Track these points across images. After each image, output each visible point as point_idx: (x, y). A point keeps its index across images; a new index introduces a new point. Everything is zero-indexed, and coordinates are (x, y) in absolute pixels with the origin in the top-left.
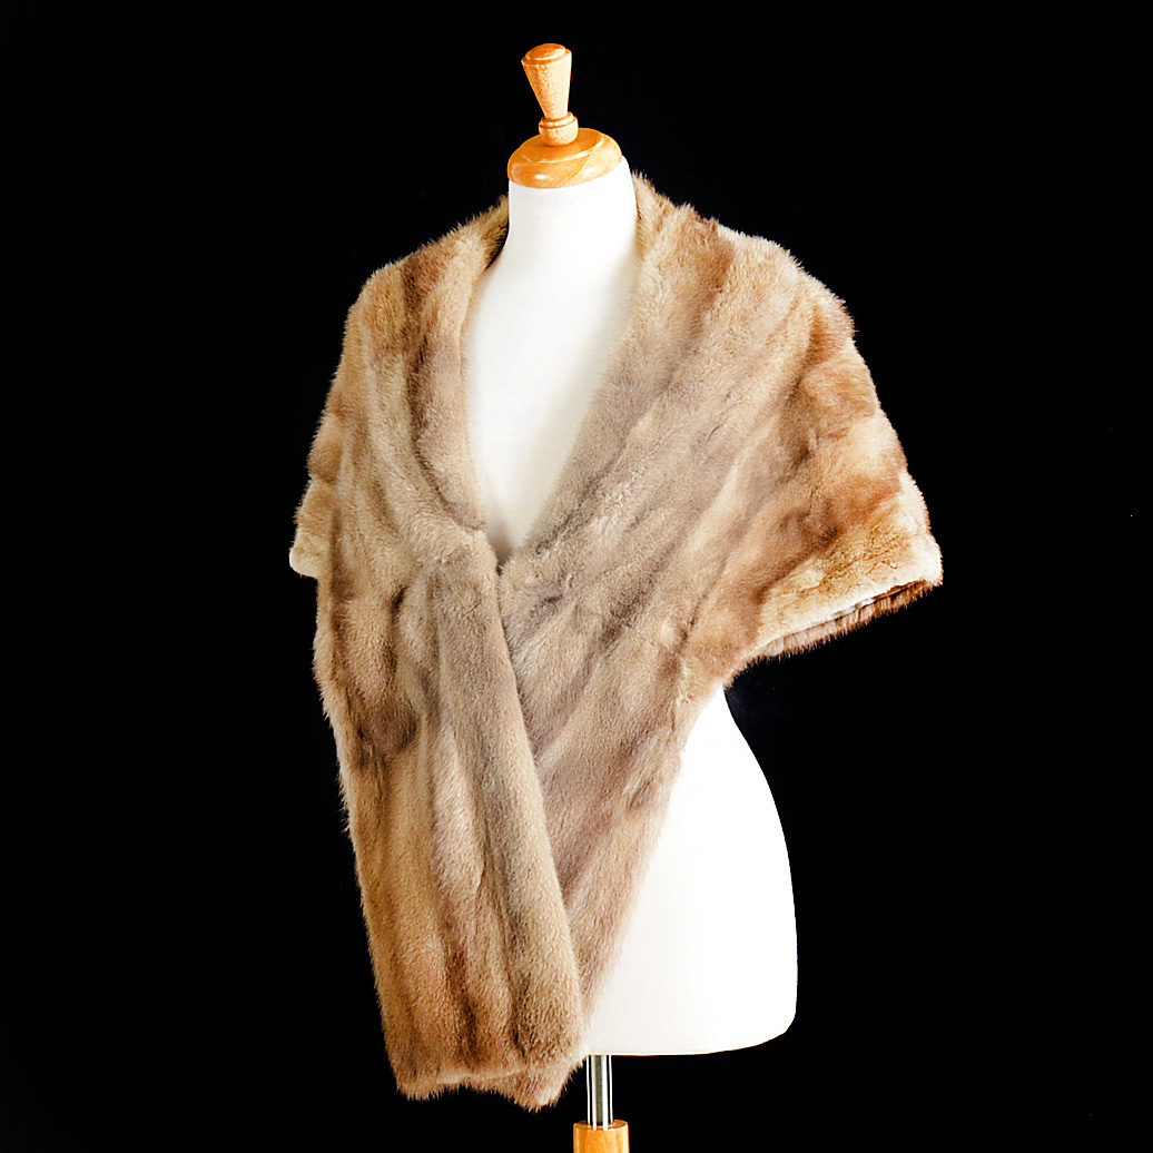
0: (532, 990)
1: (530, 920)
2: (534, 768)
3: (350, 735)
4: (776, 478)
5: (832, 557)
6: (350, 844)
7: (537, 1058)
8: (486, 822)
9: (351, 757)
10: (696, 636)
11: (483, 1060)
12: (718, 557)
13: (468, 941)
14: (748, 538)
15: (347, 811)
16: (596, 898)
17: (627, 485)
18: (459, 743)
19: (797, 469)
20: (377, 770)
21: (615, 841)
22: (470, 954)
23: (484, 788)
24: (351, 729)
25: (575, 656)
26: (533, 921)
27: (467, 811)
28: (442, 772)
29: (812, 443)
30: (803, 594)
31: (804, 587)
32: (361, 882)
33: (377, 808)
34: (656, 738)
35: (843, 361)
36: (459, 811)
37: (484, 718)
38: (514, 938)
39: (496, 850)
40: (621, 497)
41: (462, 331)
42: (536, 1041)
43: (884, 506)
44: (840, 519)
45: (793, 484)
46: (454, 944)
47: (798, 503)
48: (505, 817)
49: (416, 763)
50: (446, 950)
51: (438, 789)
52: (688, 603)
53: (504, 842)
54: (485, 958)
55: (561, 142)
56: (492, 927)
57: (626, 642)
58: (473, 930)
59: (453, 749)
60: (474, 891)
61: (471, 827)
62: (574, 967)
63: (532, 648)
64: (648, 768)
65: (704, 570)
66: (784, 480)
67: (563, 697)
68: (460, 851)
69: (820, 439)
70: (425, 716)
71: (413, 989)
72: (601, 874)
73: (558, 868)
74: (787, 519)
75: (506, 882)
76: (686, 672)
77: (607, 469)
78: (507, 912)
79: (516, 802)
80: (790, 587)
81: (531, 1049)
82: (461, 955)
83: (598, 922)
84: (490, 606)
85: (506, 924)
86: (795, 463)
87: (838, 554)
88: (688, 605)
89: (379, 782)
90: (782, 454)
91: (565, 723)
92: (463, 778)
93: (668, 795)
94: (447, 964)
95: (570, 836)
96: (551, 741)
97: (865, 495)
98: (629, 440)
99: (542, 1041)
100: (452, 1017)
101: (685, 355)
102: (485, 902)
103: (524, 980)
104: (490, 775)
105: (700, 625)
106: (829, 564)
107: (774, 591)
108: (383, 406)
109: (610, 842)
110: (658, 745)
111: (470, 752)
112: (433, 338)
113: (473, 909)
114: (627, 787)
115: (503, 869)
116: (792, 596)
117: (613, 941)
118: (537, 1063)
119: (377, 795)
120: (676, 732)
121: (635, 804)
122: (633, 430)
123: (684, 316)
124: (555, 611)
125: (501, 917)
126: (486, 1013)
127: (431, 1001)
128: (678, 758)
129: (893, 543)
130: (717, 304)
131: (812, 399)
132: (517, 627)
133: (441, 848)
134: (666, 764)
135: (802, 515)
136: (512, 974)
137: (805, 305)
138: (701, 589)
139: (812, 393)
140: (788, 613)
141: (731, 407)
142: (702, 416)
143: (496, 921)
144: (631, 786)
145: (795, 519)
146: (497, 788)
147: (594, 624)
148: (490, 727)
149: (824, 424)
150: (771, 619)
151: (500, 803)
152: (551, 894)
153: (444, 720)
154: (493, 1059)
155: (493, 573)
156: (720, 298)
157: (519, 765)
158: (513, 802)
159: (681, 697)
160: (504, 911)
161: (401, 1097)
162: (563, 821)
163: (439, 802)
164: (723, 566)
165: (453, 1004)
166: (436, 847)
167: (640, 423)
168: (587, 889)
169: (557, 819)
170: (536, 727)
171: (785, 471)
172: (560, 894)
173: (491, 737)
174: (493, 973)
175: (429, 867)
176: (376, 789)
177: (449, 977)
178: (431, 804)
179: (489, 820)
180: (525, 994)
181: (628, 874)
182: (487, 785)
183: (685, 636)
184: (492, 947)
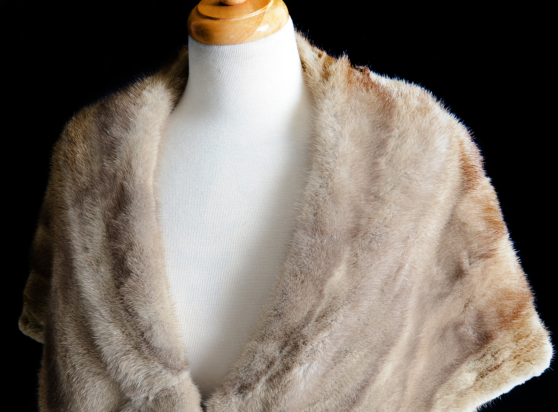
4: (435, 295)
5: (484, 360)
12: (401, 381)
19: (453, 286)
29: (466, 263)
31: (462, 387)
40: (321, 345)
41: (155, 177)
44: (490, 327)
45: (449, 300)
66: (442, 296)
69: (472, 260)
74: (445, 330)
77: (307, 320)
80: (451, 388)
86: (451, 281)
87: (489, 357)
90: (439, 274)
97: (510, 306)
98: (326, 291)
106: (481, 365)
107: (438, 395)
108: (86, 249)
112: (129, 187)
116: (452, 397)
122: (330, 280)
123: (364, 163)
130: (389, 149)
131: (464, 224)
135: (457, 326)
139: (463, 219)
145: (451, 329)
149: (475, 246)
167: (336, 273)
171: (442, 288)
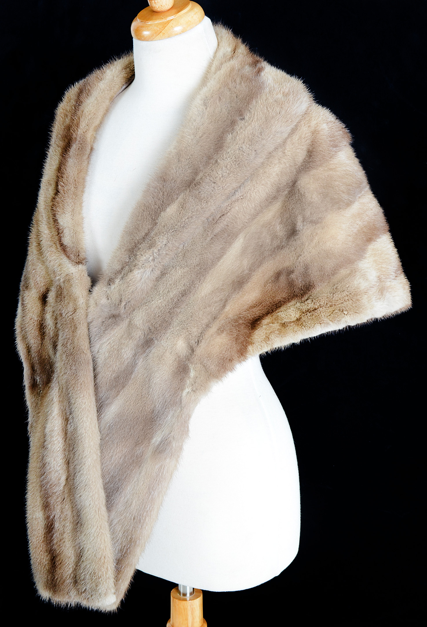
0: (84, 557)
4: (275, 245)
5: (306, 303)
10: (200, 351)
11: (57, 591)
12: (221, 300)
13: (56, 517)
14: (248, 286)
16: (130, 505)
17: (156, 251)
19: (288, 241)
22: (56, 525)
25: (127, 353)
29: (299, 225)
30: (284, 325)
31: (285, 320)
34: (171, 413)
35: (331, 169)
36: (55, 438)
38: (77, 523)
39: (72, 468)
43: (343, 272)
44: (313, 278)
45: (285, 251)
46: (49, 517)
47: (287, 264)
48: (76, 449)
51: (47, 422)
52: (195, 330)
53: (75, 464)
54: (63, 530)
55: (159, 10)
56: (68, 513)
57: (155, 351)
58: (59, 511)
59: (56, 399)
60: (61, 488)
61: (61, 449)
63: (102, 344)
64: (167, 430)
65: (208, 309)
66: (280, 247)
67: (117, 379)
68: (54, 462)
69: (305, 223)
74: (279, 274)
75: (74, 489)
76: (192, 374)
77: (144, 238)
78: (75, 506)
80: (277, 319)
82: (52, 525)
84: (81, 313)
85: (75, 513)
86: (287, 238)
87: (309, 301)
88: (195, 331)
90: (280, 230)
91: (118, 395)
94: (45, 528)
95: (115, 466)
96: (108, 405)
97: (330, 265)
98: (159, 221)
100: (45, 560)
101: (207, 163)
102: (66, 496)
103: (81, 551)
104: (72, 420)
105: (203, 344)
106: (304, 307)
107: (265, 321)
109: (140, 473)
110: (173, 417)
111: (65, 403)
113: (60, 499)
114: (154, 439)
116: (276, 326)
120: (182, 412)
121: (158, 451)
122: (162, 214)
124: (116, 323)
125: (73, 508)
126: (61, 563)
129: (347, 298)
130: (237, 128)
131: (302, 195)
132: (94, 330)
133: (46, 457)
134: (176, 430)
135: (289, 272)
136: (76, 544)
137: (305, 131)
138: (205, 321)
139: (302, 191)
140: (272, 337)
141: (235, 201)
142: (212, 207)
143: (70, 509)
144: (157, 439)
145: (285, 274)
147: (138, 334)
148: (73, 391)
149: (308, 213)
150: (259, 340)
151: (74, 440)
154: (62, 592)
155: (85, 293)
156: (241, 123)
158: (80, 441)
159: (187, 390)
160: (74, 504)
164: (224, 306)
165: (46, 553)
166: (44, 456)
167: (168, 210)
168: (126, 499)
170: (100, 395)
171: (281, 241)
173: (73, 398)
174: (66, 540)
177: (45, 536)
178: (44, 429)
179: (70, 448)
180: (80, 558)
183: (193, 351)
184: (67, 524)
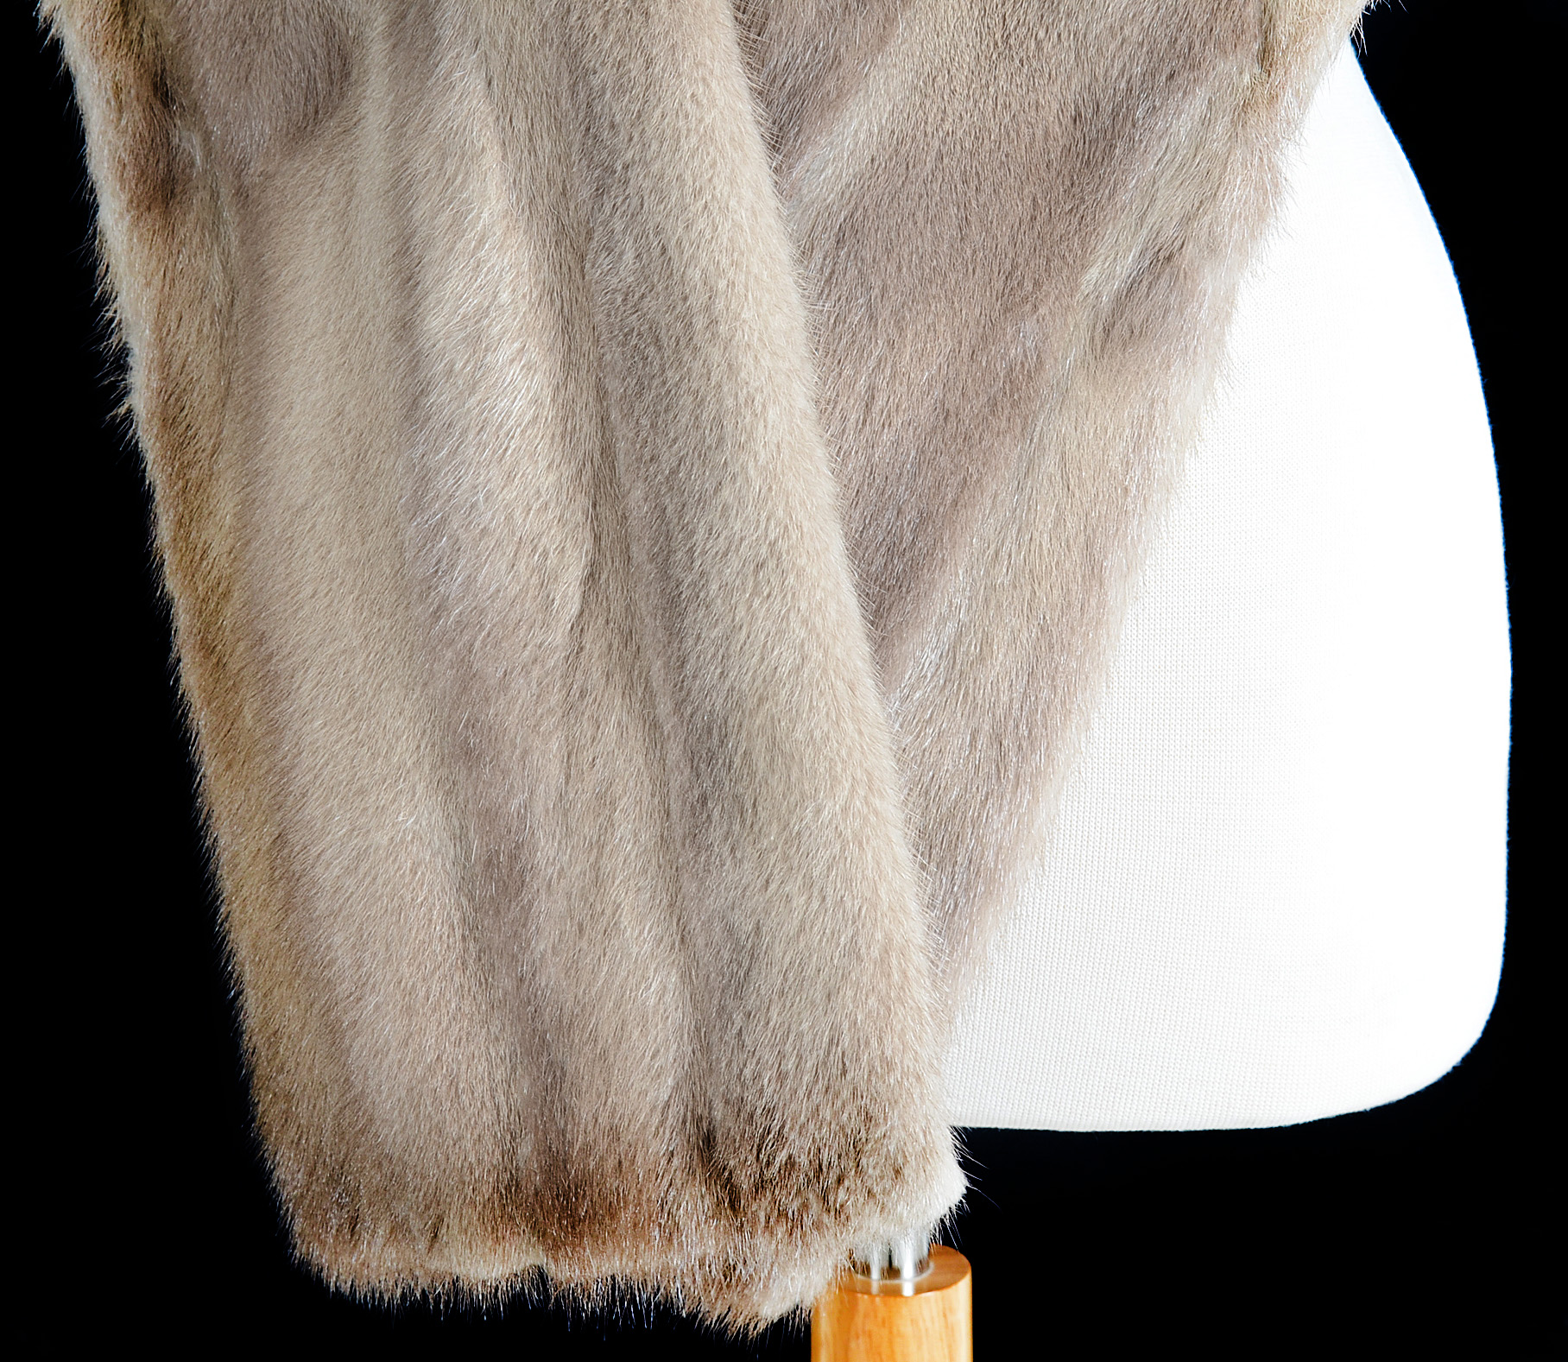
0: (766, 981)
1: (760, 744)
2: (773, 202)
3: (130, 95)
6: (134, 458)
7: (782, 1214)
8: (601, 394)
9: (130, 172)
11: (592, 1217)
13: (539, 808)
15: (124, 352)
16: (981, 659)
18: (504, 115)
20: (217, 214)
21: (1050, 464)
22: (547, 851)
23: (593, 274)
24: (127, 72)
26: (774, 744)
27: (534, 354)
28: (444, 218)
32: (173, 583)
33: (222, 341)
34: (1201, 94)
36: (507, 350)
37: (596, 21)
38: (704, 800)
39: (638, 494)
42: (782, 1157)
46: (489, 816)
48: (672, 376)
49: (350, 191)
50: (460, 838)
51: (428, 278)
53: (667, 461)
54: (596, 866)
58: (555, 771)
60: (559, 636)
61: (549, 412)
62: (913, 906)
64: (1171, 202)
68: (510, 495)
70: (380, 22)
71: (344, 959)
72: (1002, 577)
73: (857, 549)
75: (673, 606)
78: (678, 706)
79: (714, 322)
81: (760, 1186)
82: (514, 858)
83: (982, 741)
85: (674, 752)
89: (226, 254)
91: (883, 40)
92: (518, 238)
93: (1230, 299)
94: (465, 885)
95: (897, 443)
96: (832, 105)
99: (803, 1160)
100: (482, 1067)
102: (597, 674)
103: (738, 948)
104: (618, 226)
110: (1206, 122)
111: (546, 146)
113: (555, 698)
114: (1093, 273)
115: (663, 560)
117: (1036, 800)
118: (781, 1231)
119: (219, 298)
120: (1278, 76)
125: (655, 725)
126: (604, 1055)
127: (409, 1010)
128: (1273, 168)
133: (443, 483)
134: (1236, 194)
136: (695, 924)
143: (636, 740)
146: (644, 275)
148: (619, 52)
151: (653, 328)
152: (839, 651)
153: (447, 33)
154: (626, 1217)
157: (721, 187)
158: (700, 323)
160: (664, 707)
161: (308, 1281)
162: (872, 391)
163: (437, 323)
165: (485, 1022)
166: (424, 480)
168: (950, 628)
169: (851, 385)
170: (779, 56)
172: (865, 648)
173: (620, 90)
175: (400, 548)
176: (218, 278)
177: (472, 928)
178: (406, 327)
179: (614, 386)
180: (739, 995)
181: (1094, 572)
182: (605, 261)
184: (624, 829)
